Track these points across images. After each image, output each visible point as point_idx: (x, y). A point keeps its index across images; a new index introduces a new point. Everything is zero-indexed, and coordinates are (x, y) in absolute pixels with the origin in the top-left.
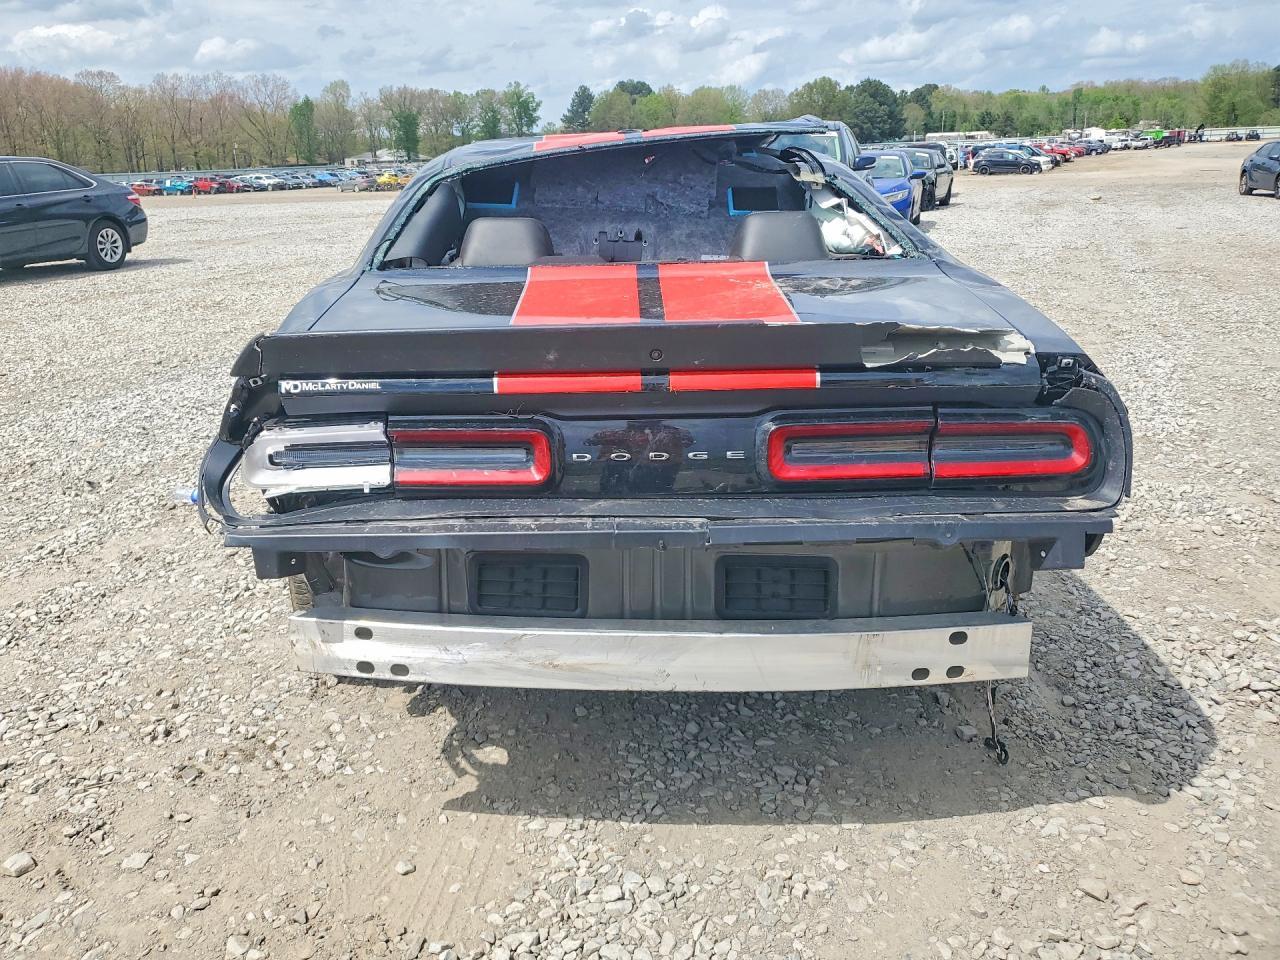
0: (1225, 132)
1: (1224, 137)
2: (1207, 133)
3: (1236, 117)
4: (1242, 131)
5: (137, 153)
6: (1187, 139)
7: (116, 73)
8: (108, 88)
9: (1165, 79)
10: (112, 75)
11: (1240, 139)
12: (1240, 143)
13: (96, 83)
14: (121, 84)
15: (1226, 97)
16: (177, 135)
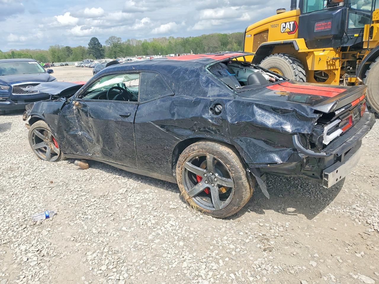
0: (59, 64)
1: (60, 65)
2: (55, 64)
3: (60, 60)
4: (64, 63)
6: (50, 66)
9: (37, 49)
11: (63, 65)
12: (64, 66)
15: (56, 54)
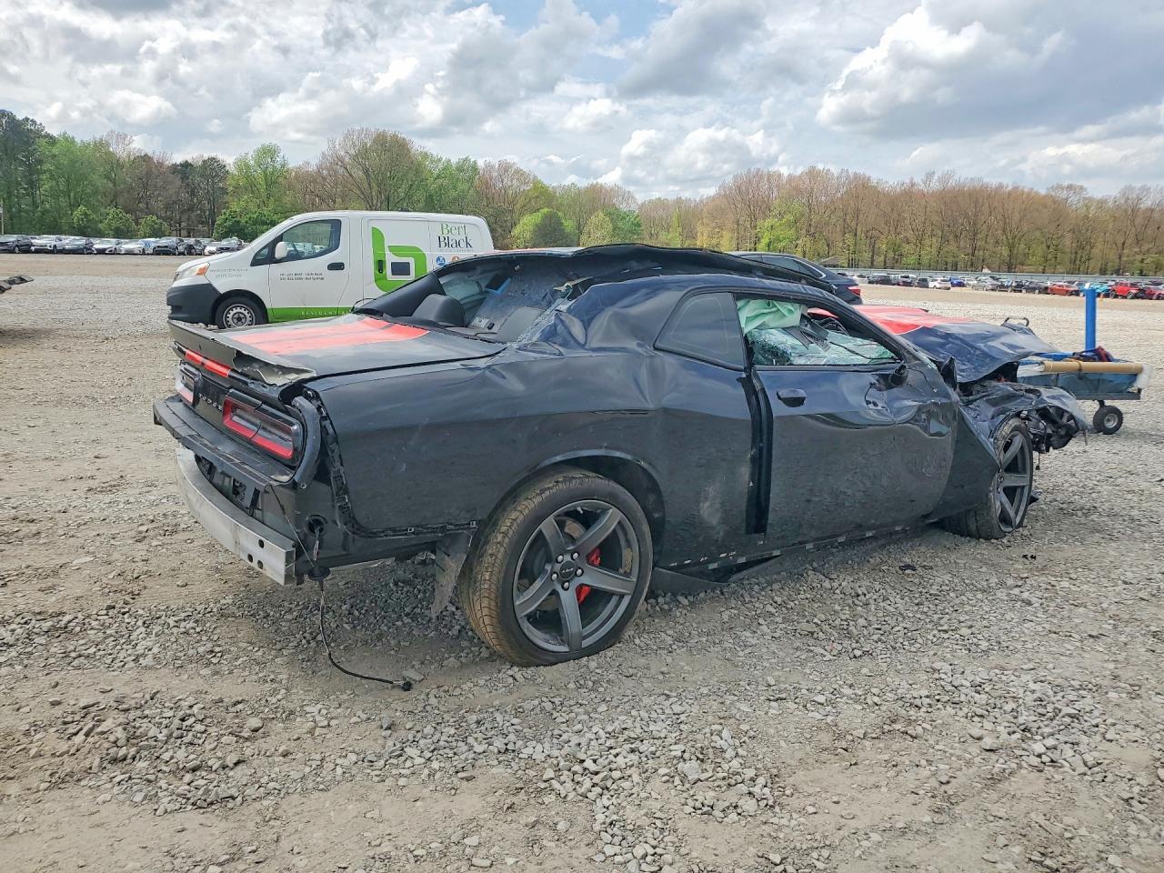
5: (1082, 257)
7: (1085, 186)
8: (1073, 199)
10: (1081, 188)
13: (1064, 194)
14: (1087, 196)
16: (1129, 242)
